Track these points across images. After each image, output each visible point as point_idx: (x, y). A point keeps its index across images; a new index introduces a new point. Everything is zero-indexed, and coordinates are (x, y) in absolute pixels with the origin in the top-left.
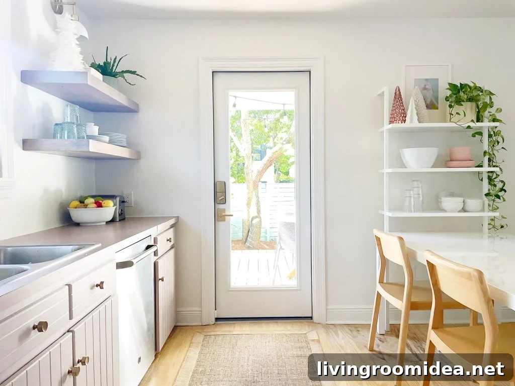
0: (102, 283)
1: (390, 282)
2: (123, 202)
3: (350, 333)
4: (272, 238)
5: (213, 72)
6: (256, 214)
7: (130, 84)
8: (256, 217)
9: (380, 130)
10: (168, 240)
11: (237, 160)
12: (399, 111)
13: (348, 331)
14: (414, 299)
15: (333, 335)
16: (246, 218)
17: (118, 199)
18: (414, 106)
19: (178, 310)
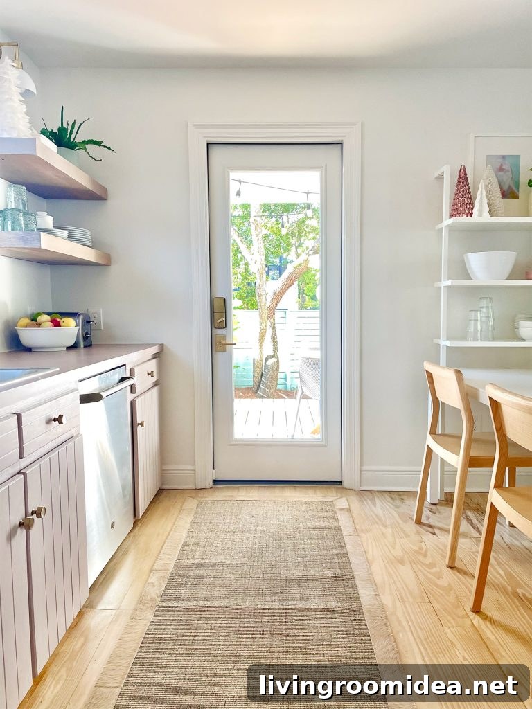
0: (61, 416)
1: (446, 432)
2: (89, 322)
3: (391, 501)
4: (293, 386)
5: (208, 144)
6: (271, 353)
7: (94, 159)
8: (272, 356)
9: (438, 227)
10: (149, 374)
11: (247, 279)
12: (463, 201)
13: (389, 499)
14: (473, 453)
15: (368, 503)
16: (257, 357)
17: (81, 318)
18: (484, 193)
19: (164, 468)
